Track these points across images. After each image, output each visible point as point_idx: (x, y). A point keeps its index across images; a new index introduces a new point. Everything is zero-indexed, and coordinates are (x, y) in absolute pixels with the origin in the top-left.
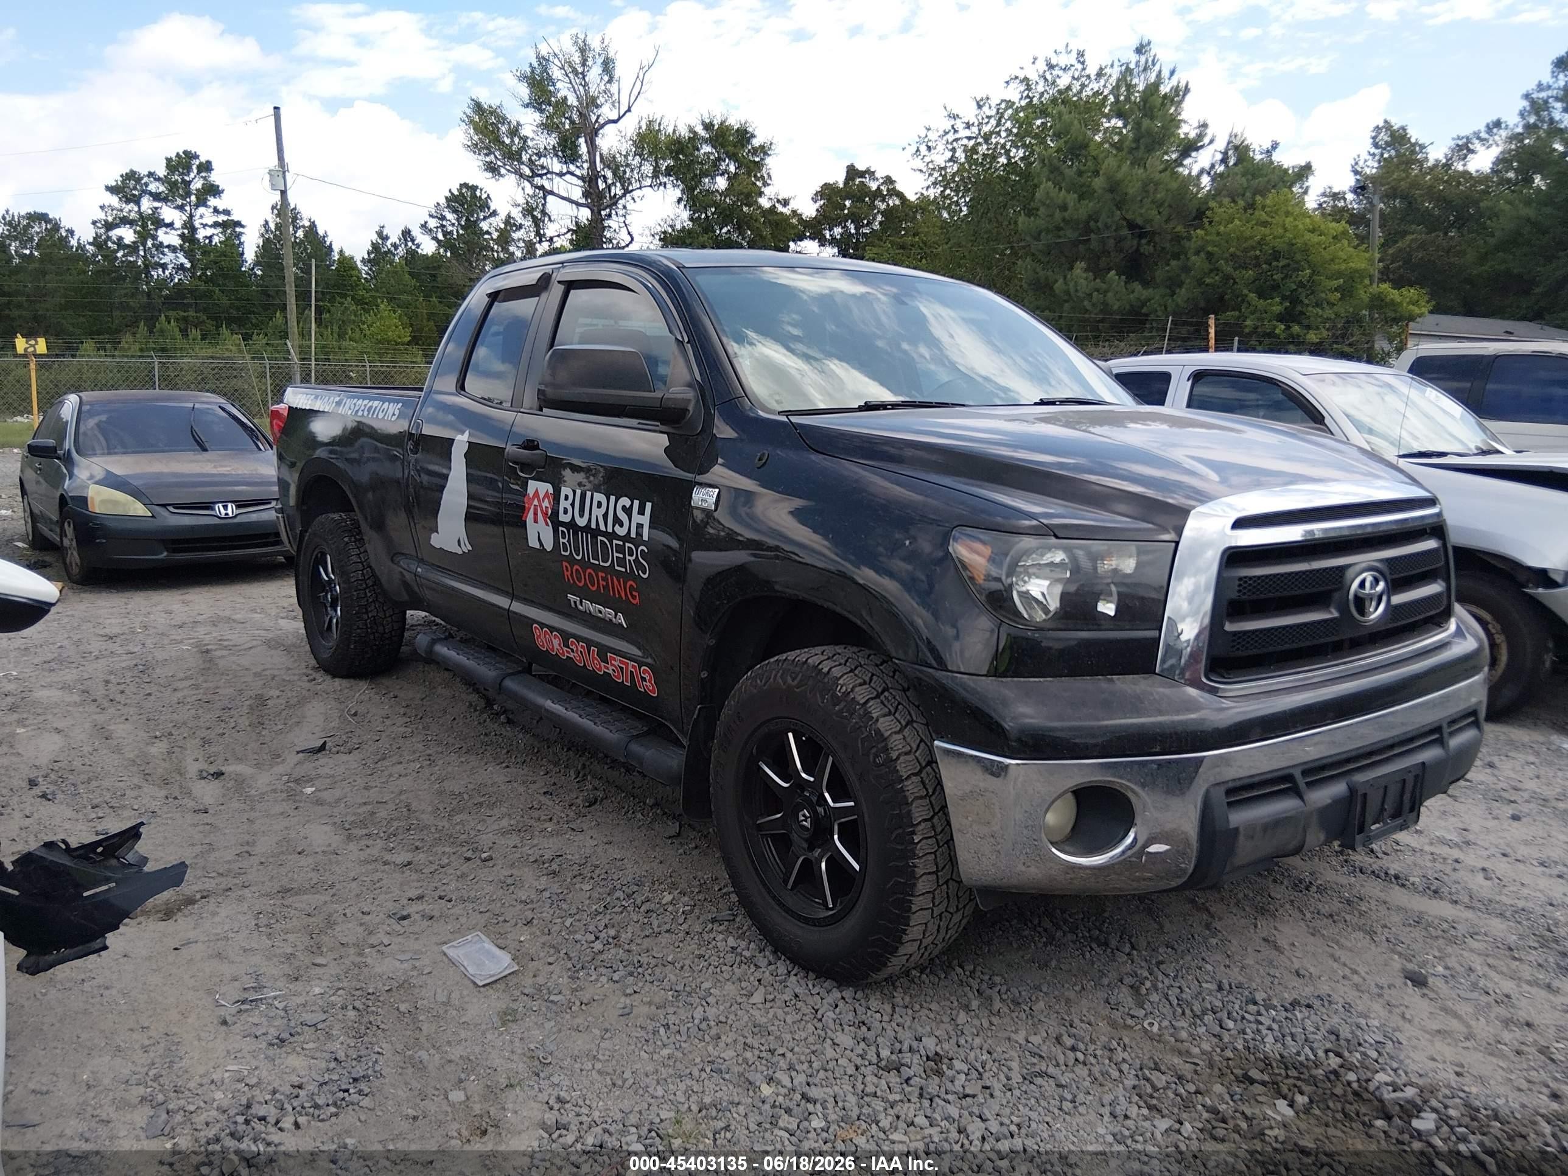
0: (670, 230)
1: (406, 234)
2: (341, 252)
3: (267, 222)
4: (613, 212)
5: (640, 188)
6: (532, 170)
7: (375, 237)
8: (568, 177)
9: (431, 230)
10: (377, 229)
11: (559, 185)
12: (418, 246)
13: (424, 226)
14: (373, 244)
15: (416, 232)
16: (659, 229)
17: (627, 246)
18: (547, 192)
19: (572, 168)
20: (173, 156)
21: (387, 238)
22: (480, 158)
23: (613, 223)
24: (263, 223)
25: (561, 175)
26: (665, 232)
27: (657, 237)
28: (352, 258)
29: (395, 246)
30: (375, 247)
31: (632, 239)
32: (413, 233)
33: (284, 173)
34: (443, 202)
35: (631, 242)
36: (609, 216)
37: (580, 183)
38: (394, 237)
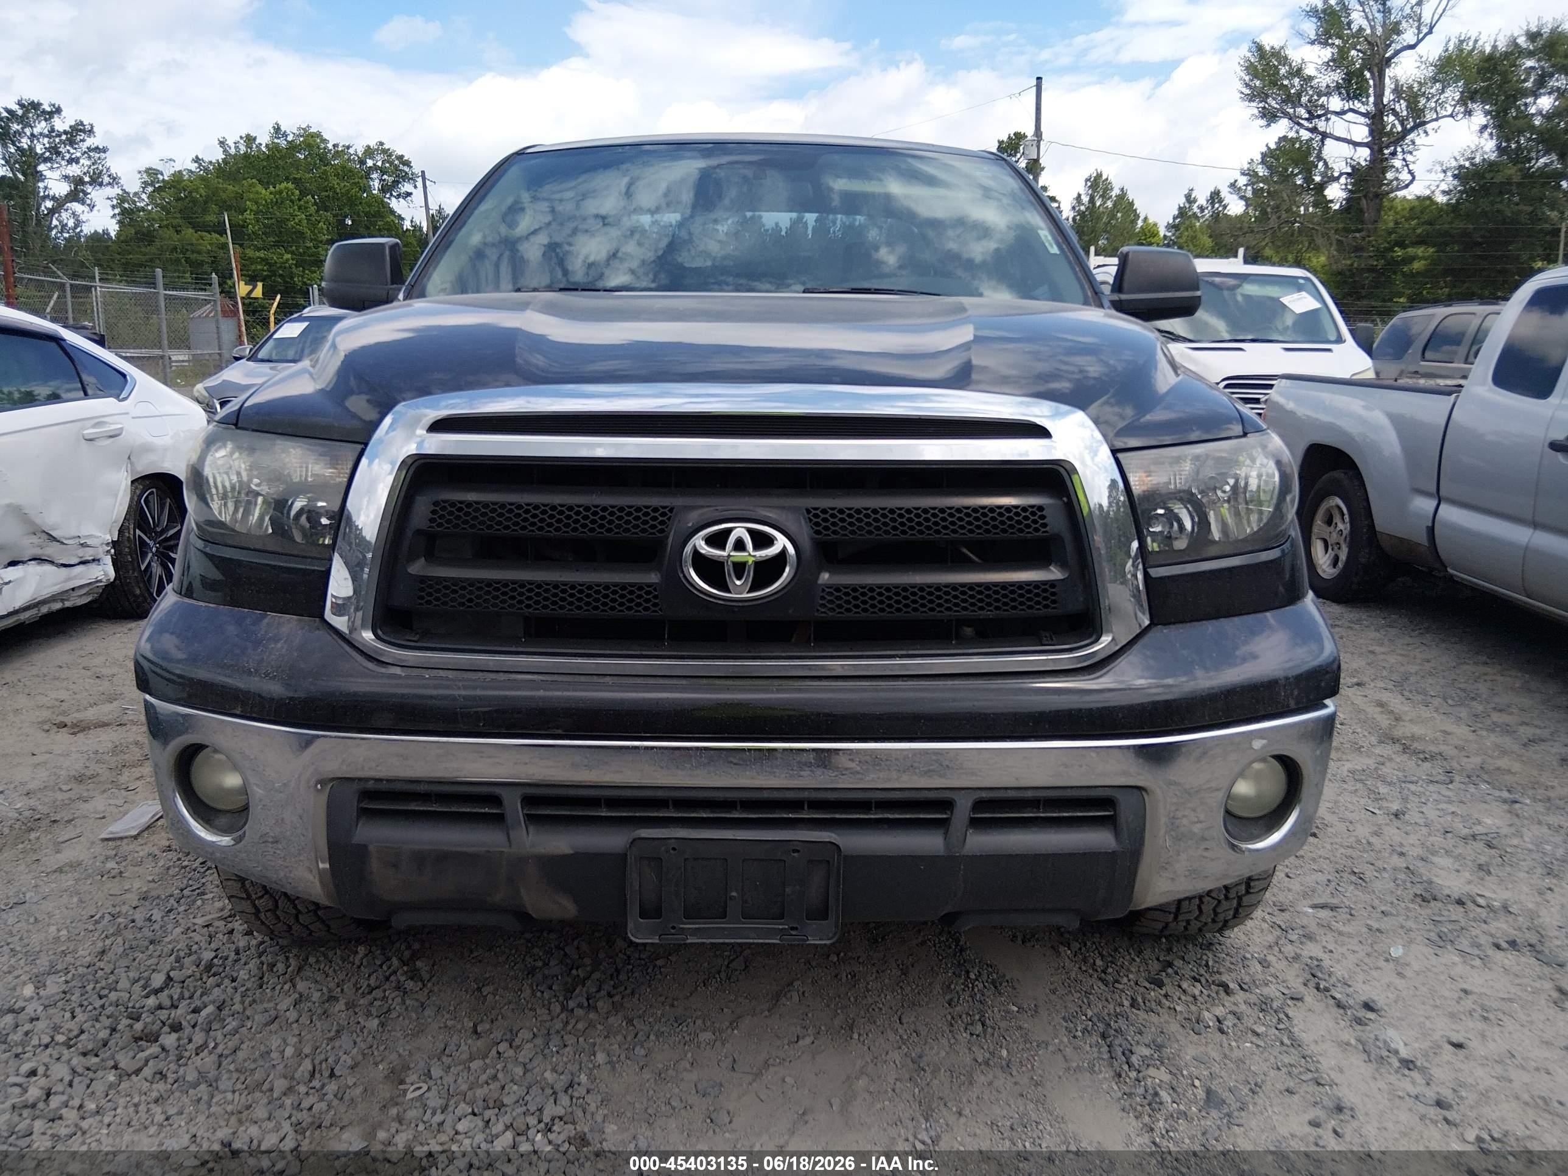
0: (1467, 164)
1: (1215, 196)
2: (1146, 219)
3: (1079, 195)
4: (1399, 149)
5: (1436, 120)
6: (1309, 112)
7: (1182, 201)
8: (1350, 116)
9: (1240, 189)
10: (1186, 192)
11: (1337, 126)
12: (1225, 207)
13: (1233, 185)
14: (1180, 208)
15: (1225, 193)
16: (1454, 164)
17: (1407, 186)
18: (1325, 135)
19: (1357, 105)
20: (1005, 139)
21: (1195, 201)
22: (1254, 104)
23: (1397, 163)
24: (1075, 195)
25: (1340, 113)
26: (1461, 167)
27: (1449, 174)
28: (1155, 225)
29: (1202, 209)
30: (1182, 212)
31: (1414, 178)
32: (1222, 195)
33: (1039, 142)
34: (1258, 157)
35: (1412, 182)
36: (1394, 154)
37: (1362, 120)
38: (1202, 199)
